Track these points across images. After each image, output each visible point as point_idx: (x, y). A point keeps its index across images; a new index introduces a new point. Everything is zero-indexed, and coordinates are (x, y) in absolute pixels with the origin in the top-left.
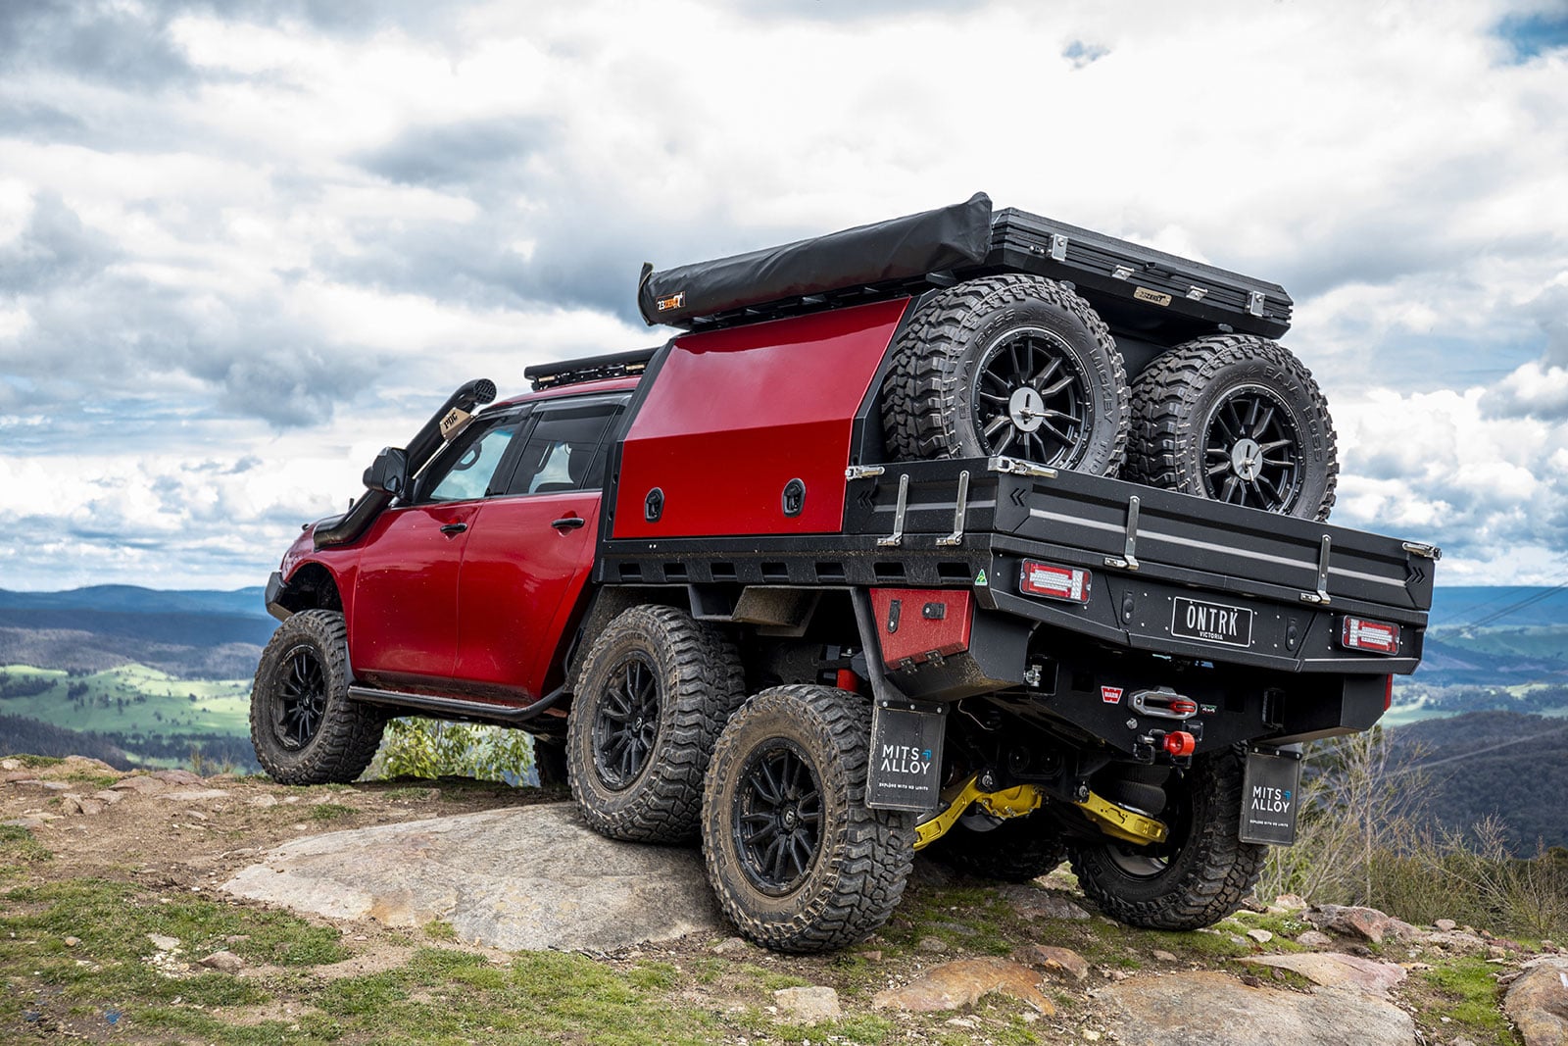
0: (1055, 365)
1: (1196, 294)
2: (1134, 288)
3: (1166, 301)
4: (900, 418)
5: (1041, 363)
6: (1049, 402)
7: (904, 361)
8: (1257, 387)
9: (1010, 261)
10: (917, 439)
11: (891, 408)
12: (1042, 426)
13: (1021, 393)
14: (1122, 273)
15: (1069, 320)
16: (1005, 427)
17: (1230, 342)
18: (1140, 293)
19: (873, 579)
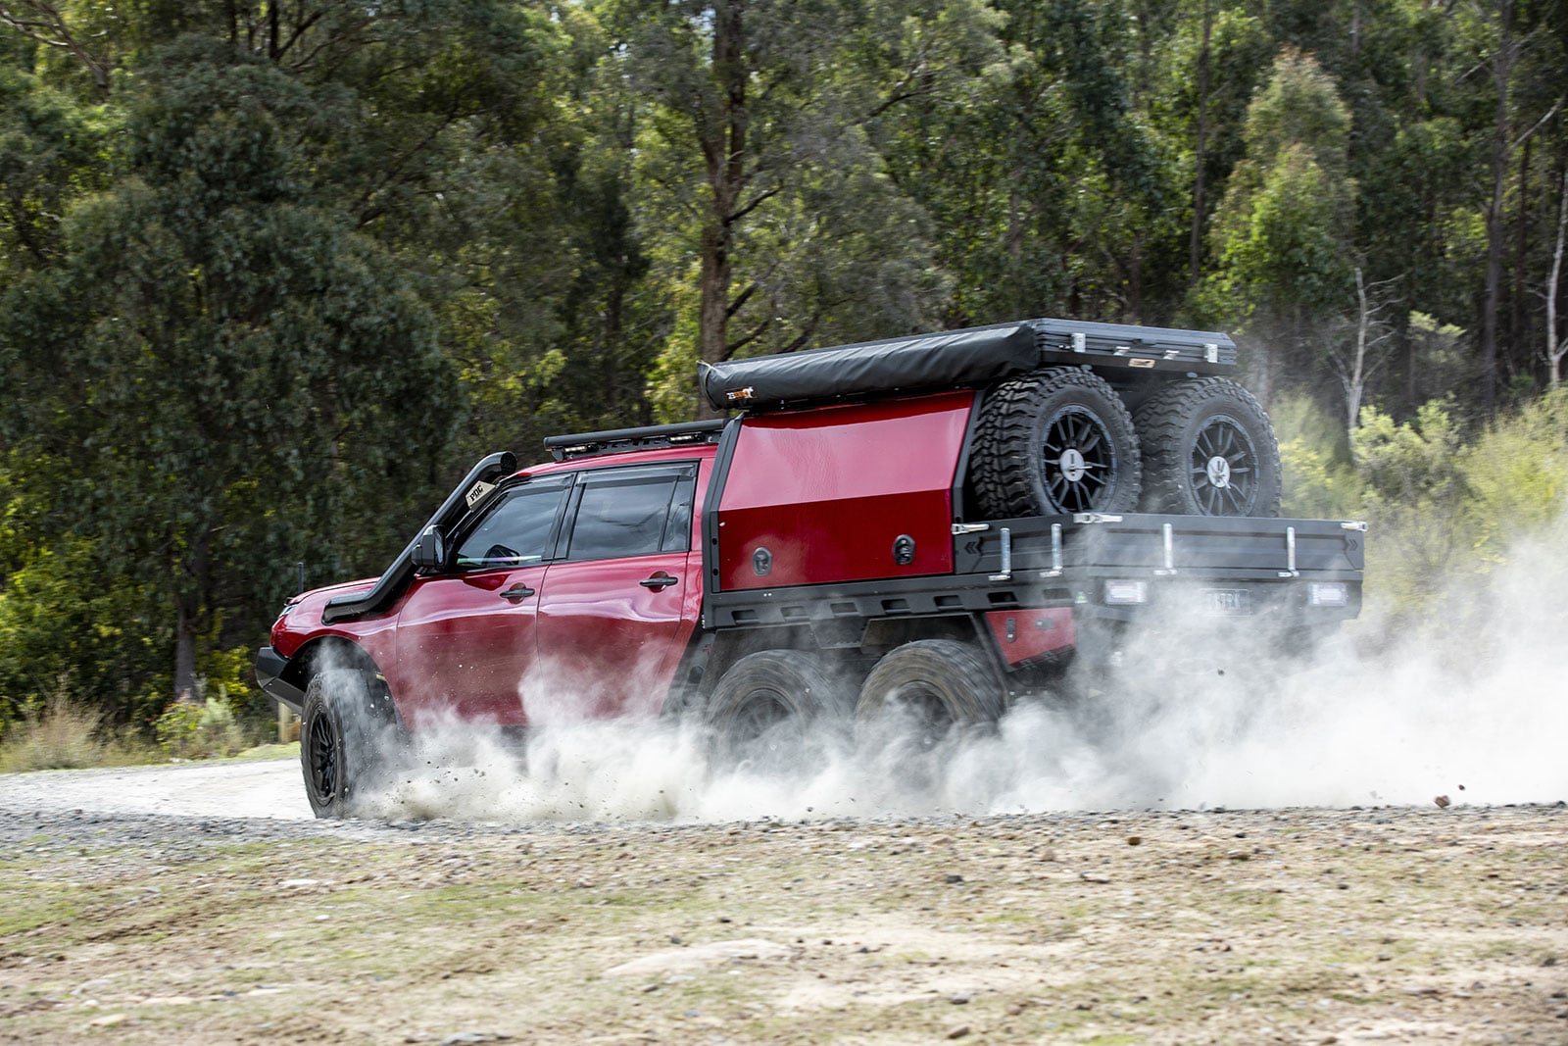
0: (1088, 429)
1: (1170, 355)
2: (1128, 359)
3: (1151, 364)
4: (991, 487)
5: (1078, 428)
6: (1087, 457)
7: (987, 444)
8: (1223, 418)
9: (1048, 359)
10: (1006, 501)
11: (980, 480)
12: (1085, 476)
13: (1068, 453)
14: (1121, 351)
15: (1092, 396)
16: (1062, 483)
17: (1197, 386)
18: (1133, 363)
19: (986, 604)
